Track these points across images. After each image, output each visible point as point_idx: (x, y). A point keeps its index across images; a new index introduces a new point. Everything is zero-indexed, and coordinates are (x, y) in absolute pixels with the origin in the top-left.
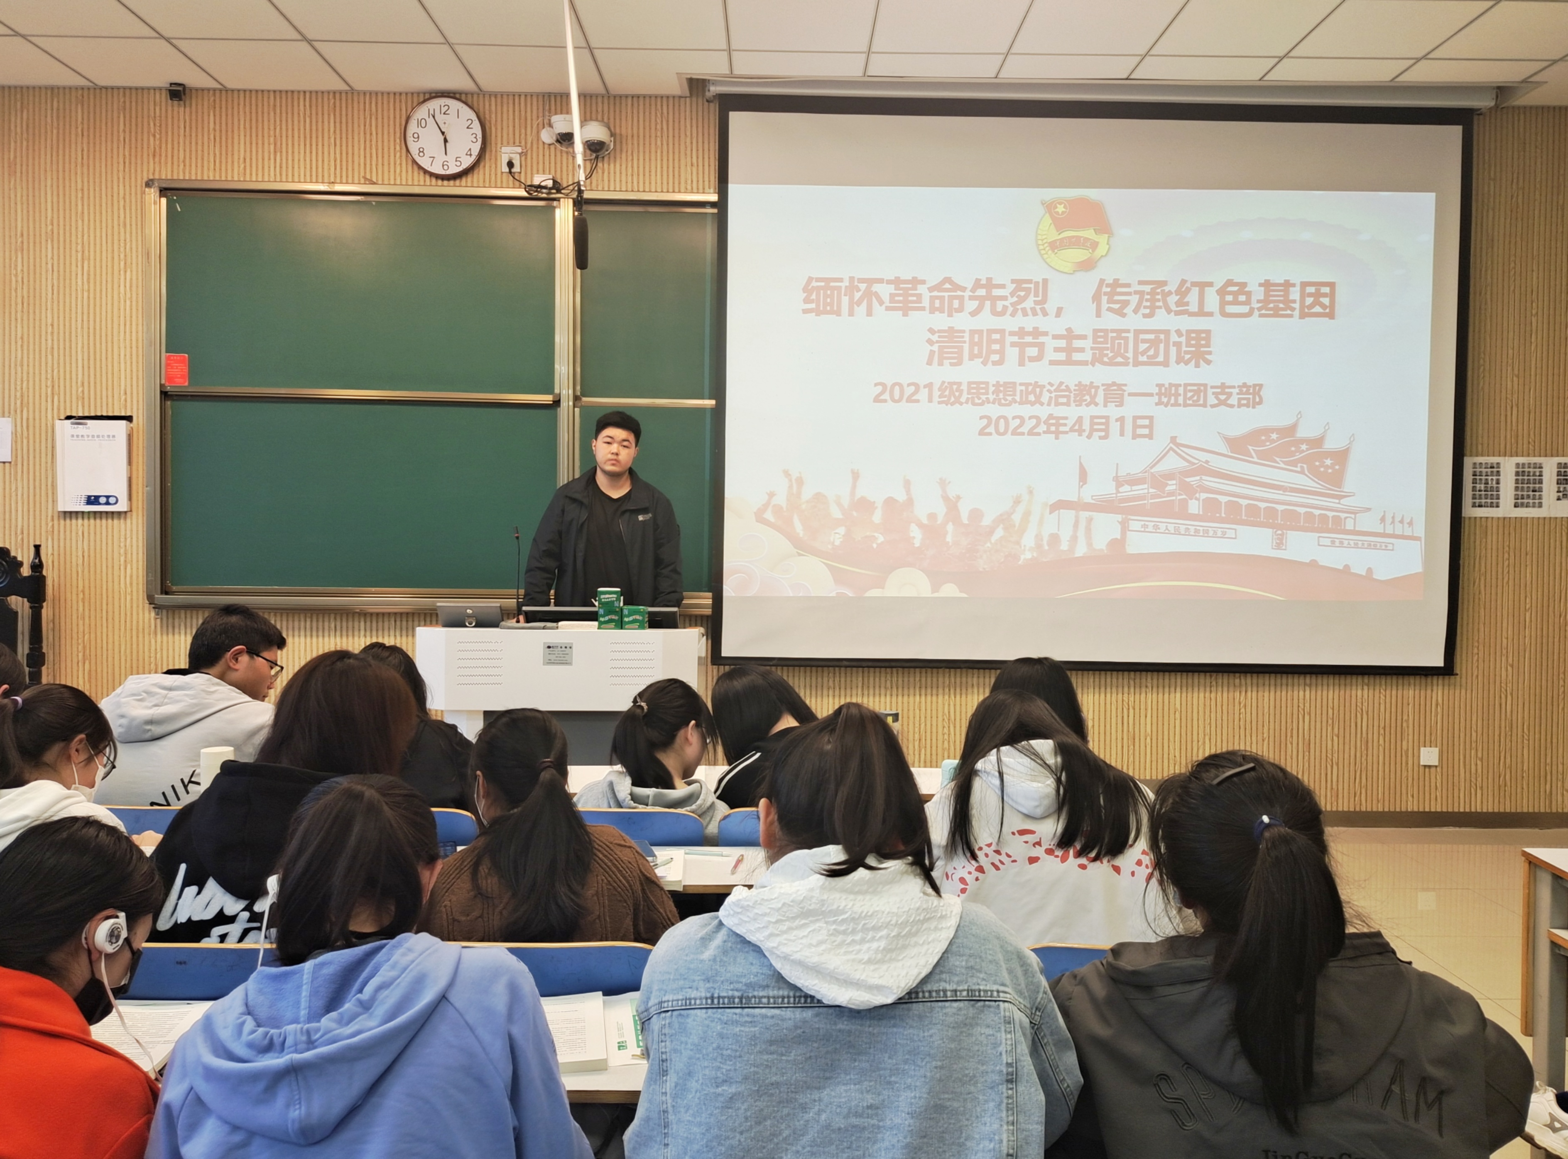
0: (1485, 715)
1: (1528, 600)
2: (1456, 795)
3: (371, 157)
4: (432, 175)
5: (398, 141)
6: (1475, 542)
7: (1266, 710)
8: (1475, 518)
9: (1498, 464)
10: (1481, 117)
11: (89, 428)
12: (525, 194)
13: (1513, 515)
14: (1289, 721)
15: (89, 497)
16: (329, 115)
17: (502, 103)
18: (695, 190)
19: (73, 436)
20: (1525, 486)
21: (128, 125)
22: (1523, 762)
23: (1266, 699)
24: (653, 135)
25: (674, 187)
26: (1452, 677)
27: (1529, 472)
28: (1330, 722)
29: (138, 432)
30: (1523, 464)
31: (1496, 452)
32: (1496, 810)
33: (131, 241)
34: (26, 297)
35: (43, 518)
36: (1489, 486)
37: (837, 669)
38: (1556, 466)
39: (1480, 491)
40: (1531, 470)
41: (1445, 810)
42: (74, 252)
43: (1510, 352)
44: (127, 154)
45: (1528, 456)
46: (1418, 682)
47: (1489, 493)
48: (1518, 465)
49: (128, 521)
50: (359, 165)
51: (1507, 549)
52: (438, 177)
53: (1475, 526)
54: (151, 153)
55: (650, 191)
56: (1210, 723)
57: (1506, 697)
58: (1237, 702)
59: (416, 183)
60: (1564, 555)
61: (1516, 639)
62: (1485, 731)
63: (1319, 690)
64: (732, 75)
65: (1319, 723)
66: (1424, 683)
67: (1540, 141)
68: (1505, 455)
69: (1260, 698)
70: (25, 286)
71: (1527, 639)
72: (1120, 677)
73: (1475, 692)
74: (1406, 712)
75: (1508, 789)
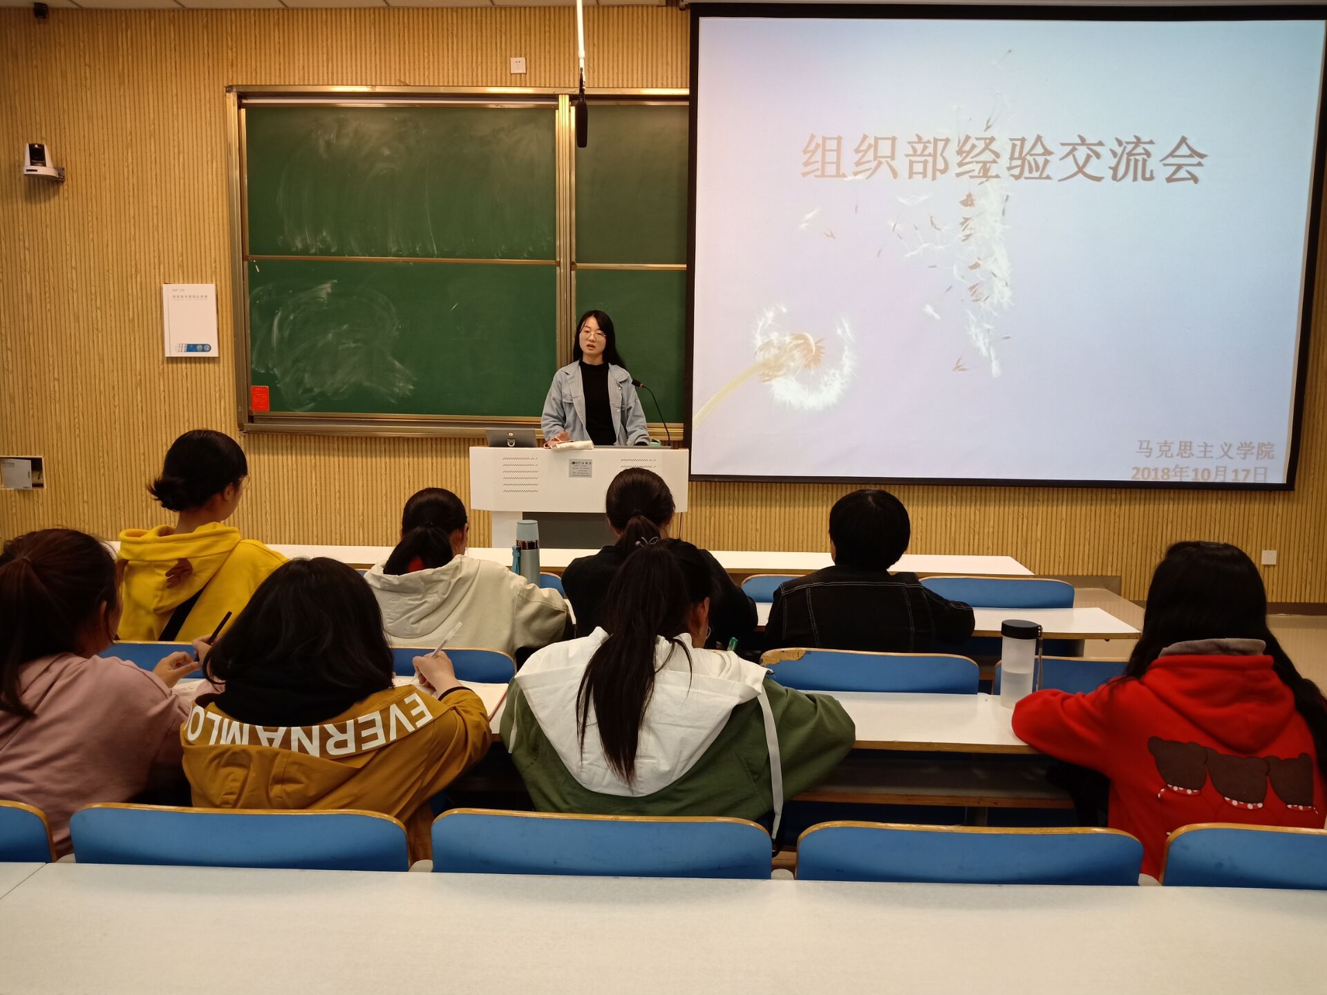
0: (1317, 524)
2: (1289, 588)
3: (405, 63)
5: (426, 49)
7: (1136, 519)
12: (529, 92)
14: (1155, 528)
15: (189, 346)
16: (370, 28)
17: (511, 14)
18: (670, 86)
19: (175, 297)
23: (1136, 511)
24: (635, 39)
25: (652, 81)
26: (1292, 493)
28: (1189, 529)
29: (226, 293)
33: (216, 137)
34: (136, 185)
35: (156, 362)
41: (1279, 601)
42: (171, 147)
44: (210, 64)
46: (1263, 496)
50: (395, 69)
54: (230, 64)
55: (633, 87)
56: (1090, 530)
58: (1113, 513)
59: (441, 84)
62: (1316, 537)
63: (1181, 504)
65: (1179, 530)
66: (1267, 497)
69: (1132, 511)
70: (135, 176)
72: (1017, 492)
73: (1309, 505)
74: (1251, 521)
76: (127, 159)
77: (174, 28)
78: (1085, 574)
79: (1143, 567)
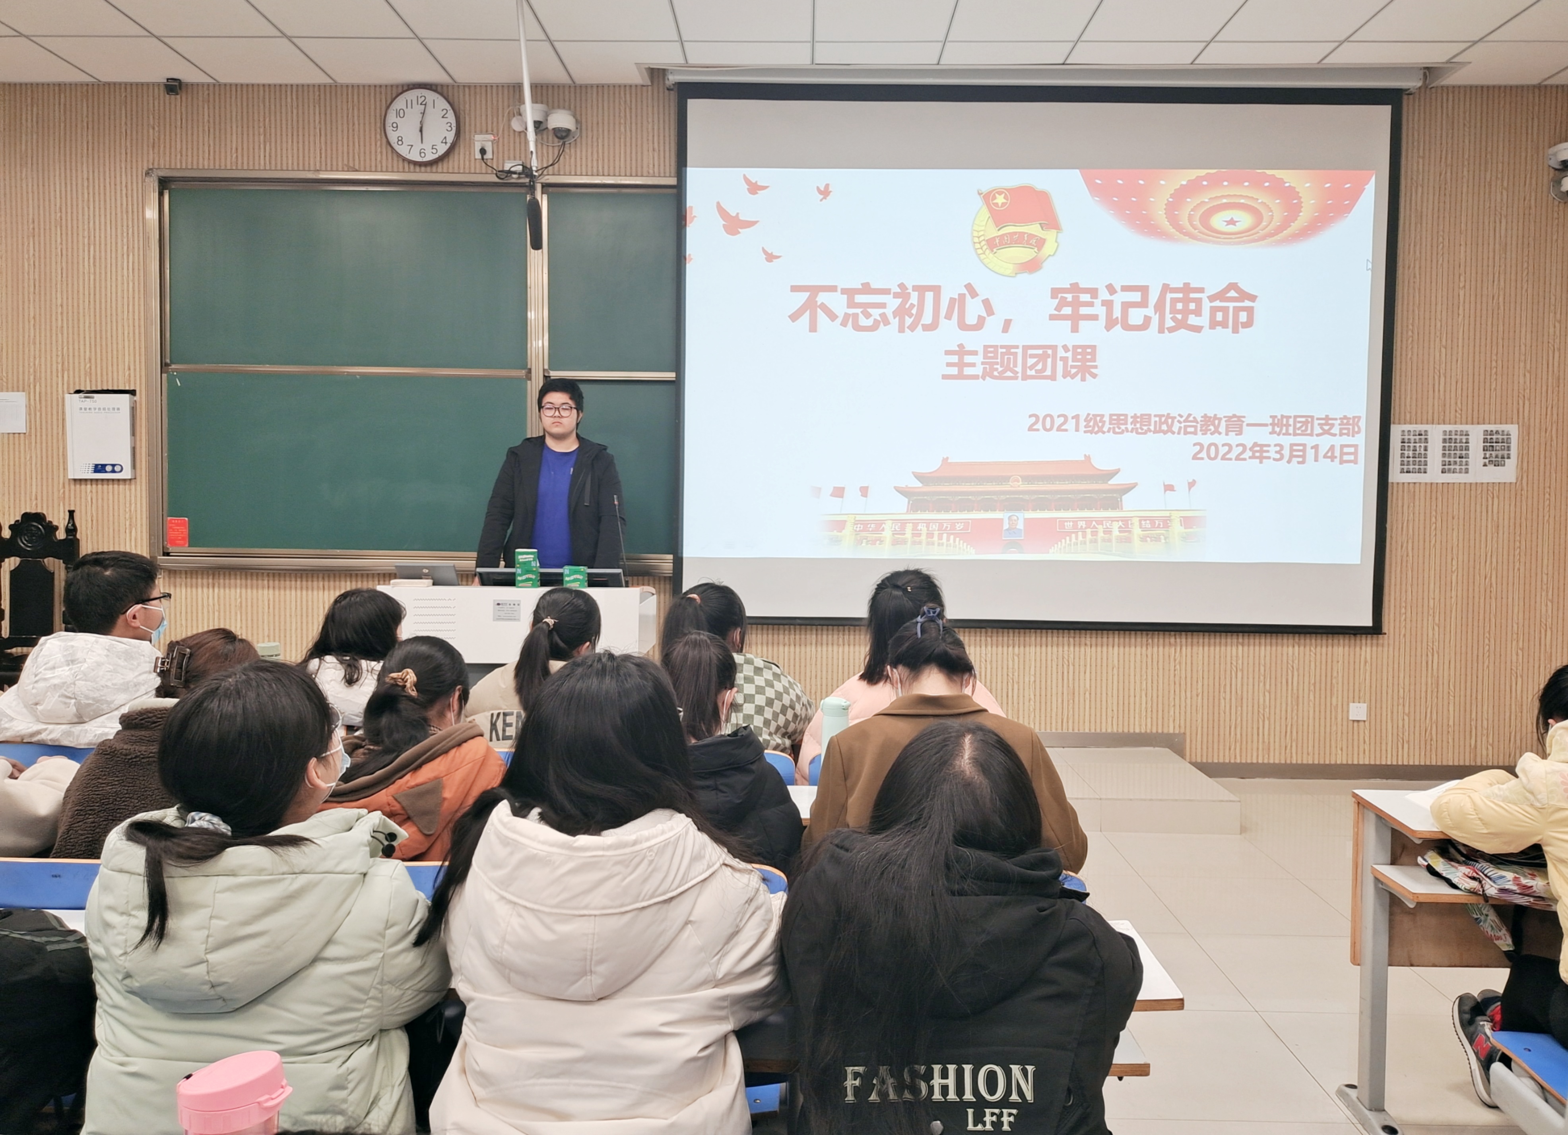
0: (1413, 673)
1: (1454, 563)
2: (1384, 748)
3: (354, 145)
4: (410, 162)
5: (378, 130)
6: (1403, 506)
7: (1200, 667)
8: (1403, 483)
9: (1426, 431)
10: (1411, 97)
11: (95, 401)
12: (497, 180)
13: (1441, 481)
14: (1222, 676)
15: (96, 466)
16: (314, 107)
17: (475, 93)
18: (656, 174)
19: (81, 409)
20: (1452, 452)
21: (129, 119)
22: (1448, 718)
23: (1200, 656)
24: (617, 123)
25: (637, 171)
26: (1381, 636)
27: (1456, 439)
28: (1262, 678)
29: (141, 405)
30: (1450, 431)
31: (1425, 421)
32: (1422, 764)
33: (133, 226)
34: (37, 279)
35: (56, 483)
36: (1417, 452)
37: (792, 627)
38: (1482, 433)
39: (1408, 457)
40: (1458, 437)
41: (1372, 763)
42: (81, 238)
43: (1439, 323)
44: (129, 145)
45: (1455, 423)
46: (1347, 641)
47: (1417, 460)
48: (1445, 432)
49: (133, 487)
50: (343, 153)
51: (1434, 513)
52: (415, 163)
53: (1403, 491)
54: (151, 145)
55: (614, 175)
56: (1146, 679)
57: (1433, 655)
58: (1172, 659)
59: (395, 170)
60: (1490, 519)
61: (1442, 600)
62: (1412, 687)
63: (1252, 648)
64: (687, 64)
65: (1251, 680)
66: (1353, 641)
67: (1468, 119)
68: (1433, 423)
69: (1195, 656)
70: (37, 270)
71: (1453, 600)
72: (1061, 635)
73: (1402, 650)
74: (1335, 669)
75: (1434, 743)
76: (28, 251)
77: (87, 104)
78: (1143, 731)
79: (1211, 722)
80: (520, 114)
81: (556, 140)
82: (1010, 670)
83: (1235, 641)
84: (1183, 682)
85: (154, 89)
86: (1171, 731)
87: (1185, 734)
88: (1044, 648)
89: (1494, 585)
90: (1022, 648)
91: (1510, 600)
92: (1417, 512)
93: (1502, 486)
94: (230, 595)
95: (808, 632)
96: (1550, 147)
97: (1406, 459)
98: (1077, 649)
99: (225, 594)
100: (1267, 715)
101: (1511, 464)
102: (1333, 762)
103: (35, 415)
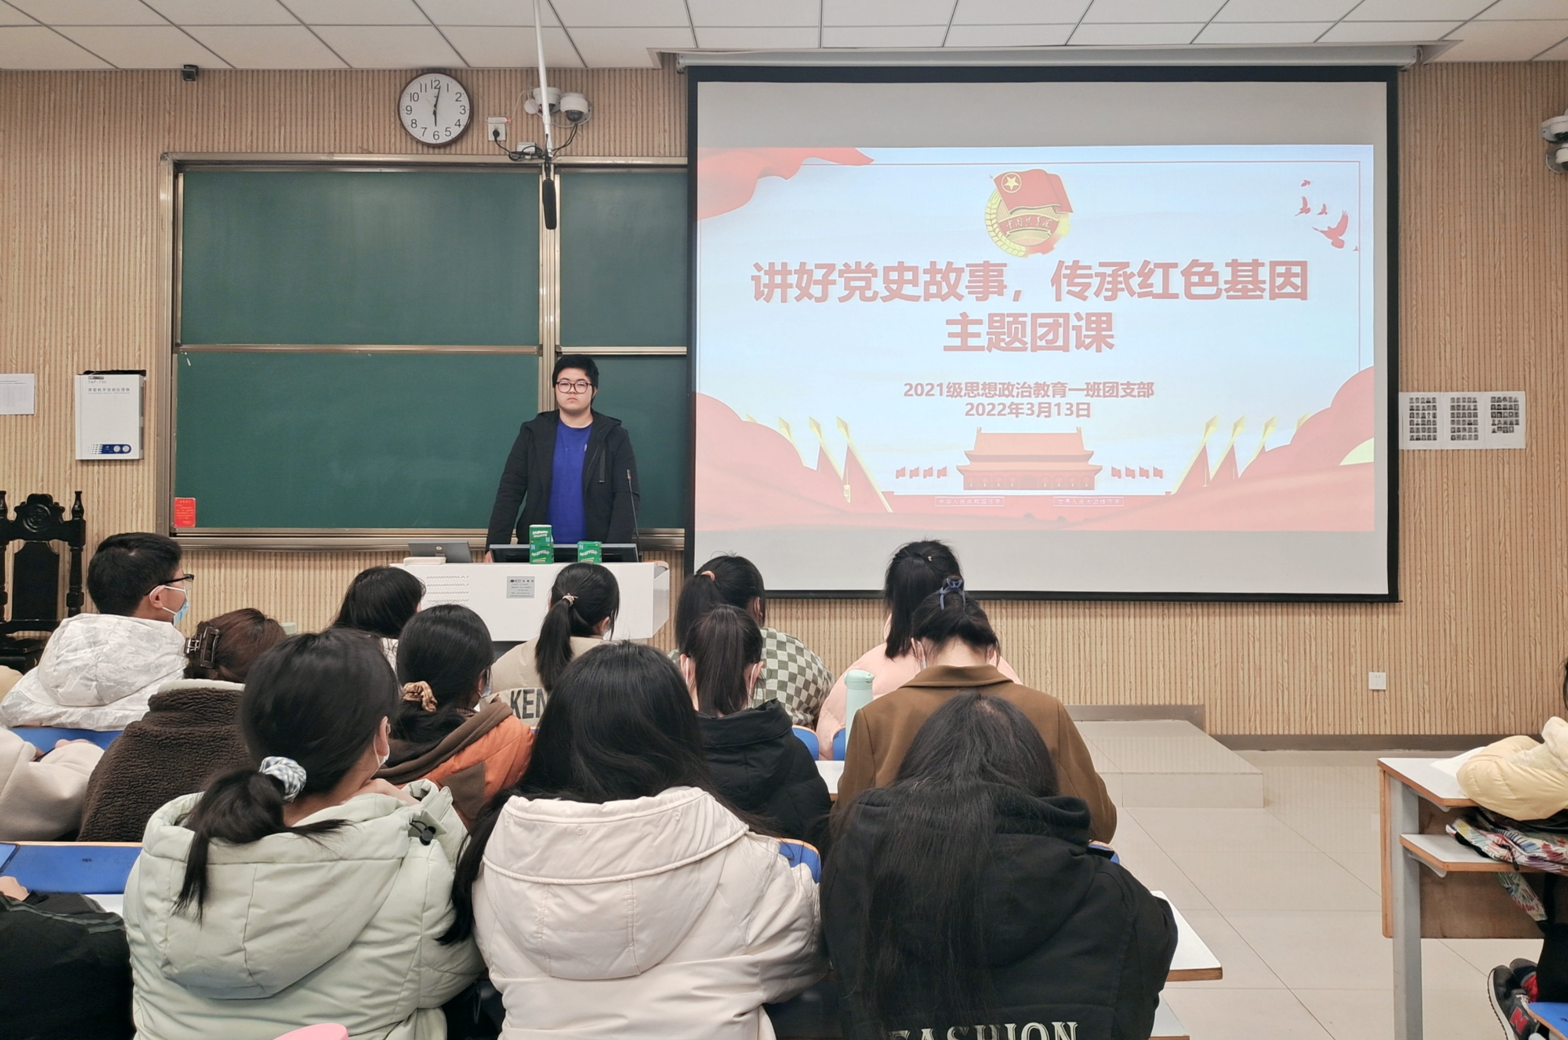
0: (1431, 641)
1: (1468, 529)
2: (1405, 718)
3: (368, 128)
4: (424, 144)
5: (393, 114)
6: (1414, 473)
7: (1217, 637)
8: (1414, 451)
9: (1434, 399)
10: (1406, 73)
11: (105, 382)
12: (509, 161)
13: (1450, 448)
14: (1240, 647)
15: (104, 446)
16: (329, 91)
17: (489, 77)
19: (90, 390)
20: (1461, 419)
21: (145, 104)
22: (1469, 687)
23: (1217, 627)
24: (629, 105)
25: (648, 152)
26: (1397, 604)
27: (1464, 406)
28: (1280, 648)
29: (150, 385)
30: (1458, 399)
31: (1432, 388)
32: (1445, 733)
33: (147, 209)
34: (50, 262)
35: (63, 465)
36: (1426, 419)
37: (805, 600)
38: (1490, 400)
39: (1417, 424)
40: (1466, 404)
41: (1394, 733)
42: (94, 221)
43: (1442, 292)
44: (144, 130)
45: (1463, 391)
46: (1363, 610)
47: (1427, 427)
48: (1453, 399)
49: (141, 467)
50: (357, 136)
51: (1445, 480)
52: (429, 145)
53: (1414, 459)
54: (167, 129)
55: (626, 156)
56: (1164, 650)
57: (1450, 624)
58: (1189, 630)
59: (409, 151)
60: (1501, 485)
61: (1458, 568)
62: (1431, 656)
63: (1268, 618)
64: (697, 49)
65: (1269, 650)
66: (1369, 610)
67: (1462, 95)
68: (1440, 391)
69: (1211, 627)
70: (50, 253)
71: (1468, 566)
72: (1076, 606)
73: (1419, 617)
74: (1353, 637)
75: (1455, 712)
76: (42, 233)
77: (104, 89)
78: (1162, 703)
79: (1230, 693)
80: (533, 97)
81: (568, 122)
82: (1026, 642)
83: (1251, 610)
84: (1200, 653)
85: (171, 76)
86: (1190, 703)
87: (1204, 705)
88: (1059, 619)
89: (1508, 550)
90: (1037, 620)
91: (1525, 566)
92: (1428, 479)
93: (1512, 452)
94: (236, 575)
95: (822, 605)
96: (1543, 121)
97: (1415, 427)
98: (1093, 620)
99: (231, 575)
100: (1286, 685)
101: (1520, 430)
102: (1354, 733)
103: (44, 396)
